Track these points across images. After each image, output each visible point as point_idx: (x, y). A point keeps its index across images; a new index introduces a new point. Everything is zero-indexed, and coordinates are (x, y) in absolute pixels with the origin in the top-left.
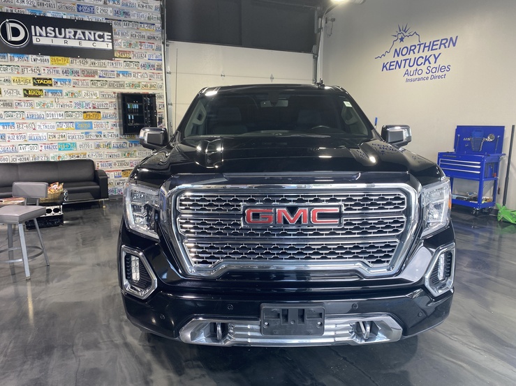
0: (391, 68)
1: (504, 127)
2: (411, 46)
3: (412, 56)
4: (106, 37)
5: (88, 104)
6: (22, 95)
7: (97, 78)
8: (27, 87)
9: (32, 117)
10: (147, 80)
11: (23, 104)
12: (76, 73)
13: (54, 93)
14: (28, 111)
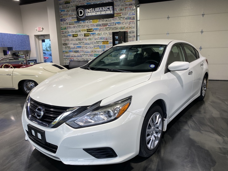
4: (110, 8)
5: (104, 38)
6: (84, 36)
7: (108, 27)
8: (85, 33)
9: (86, 44)
10: (128, 25)
11: (84, 39)
12: (100, 25)
13: (93, 34)
14: (85, 41)
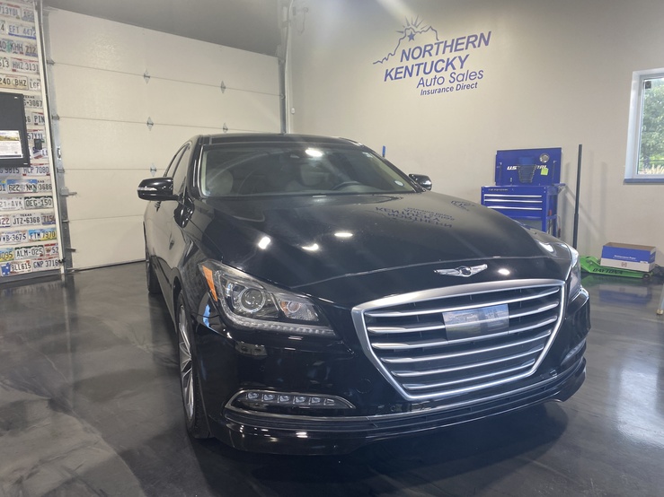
0: (398, 76)
1: (560, 149)
2: (426, 46)
3: (428, 59)
10: (8, 71)
